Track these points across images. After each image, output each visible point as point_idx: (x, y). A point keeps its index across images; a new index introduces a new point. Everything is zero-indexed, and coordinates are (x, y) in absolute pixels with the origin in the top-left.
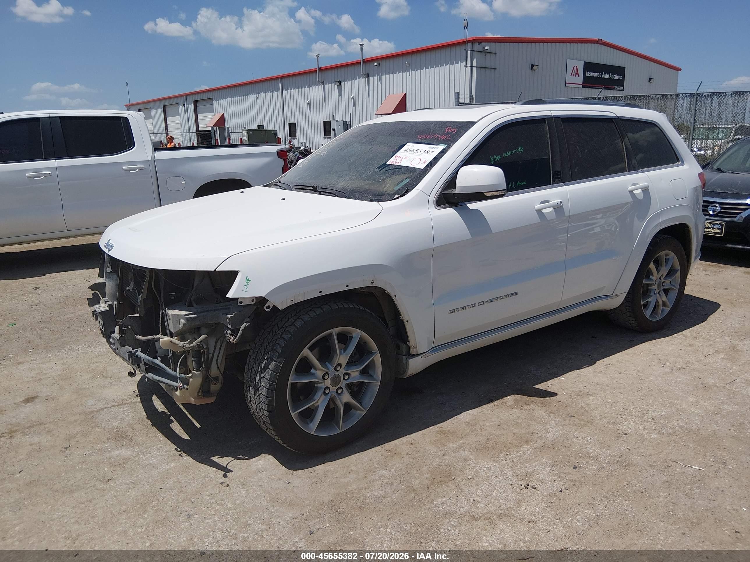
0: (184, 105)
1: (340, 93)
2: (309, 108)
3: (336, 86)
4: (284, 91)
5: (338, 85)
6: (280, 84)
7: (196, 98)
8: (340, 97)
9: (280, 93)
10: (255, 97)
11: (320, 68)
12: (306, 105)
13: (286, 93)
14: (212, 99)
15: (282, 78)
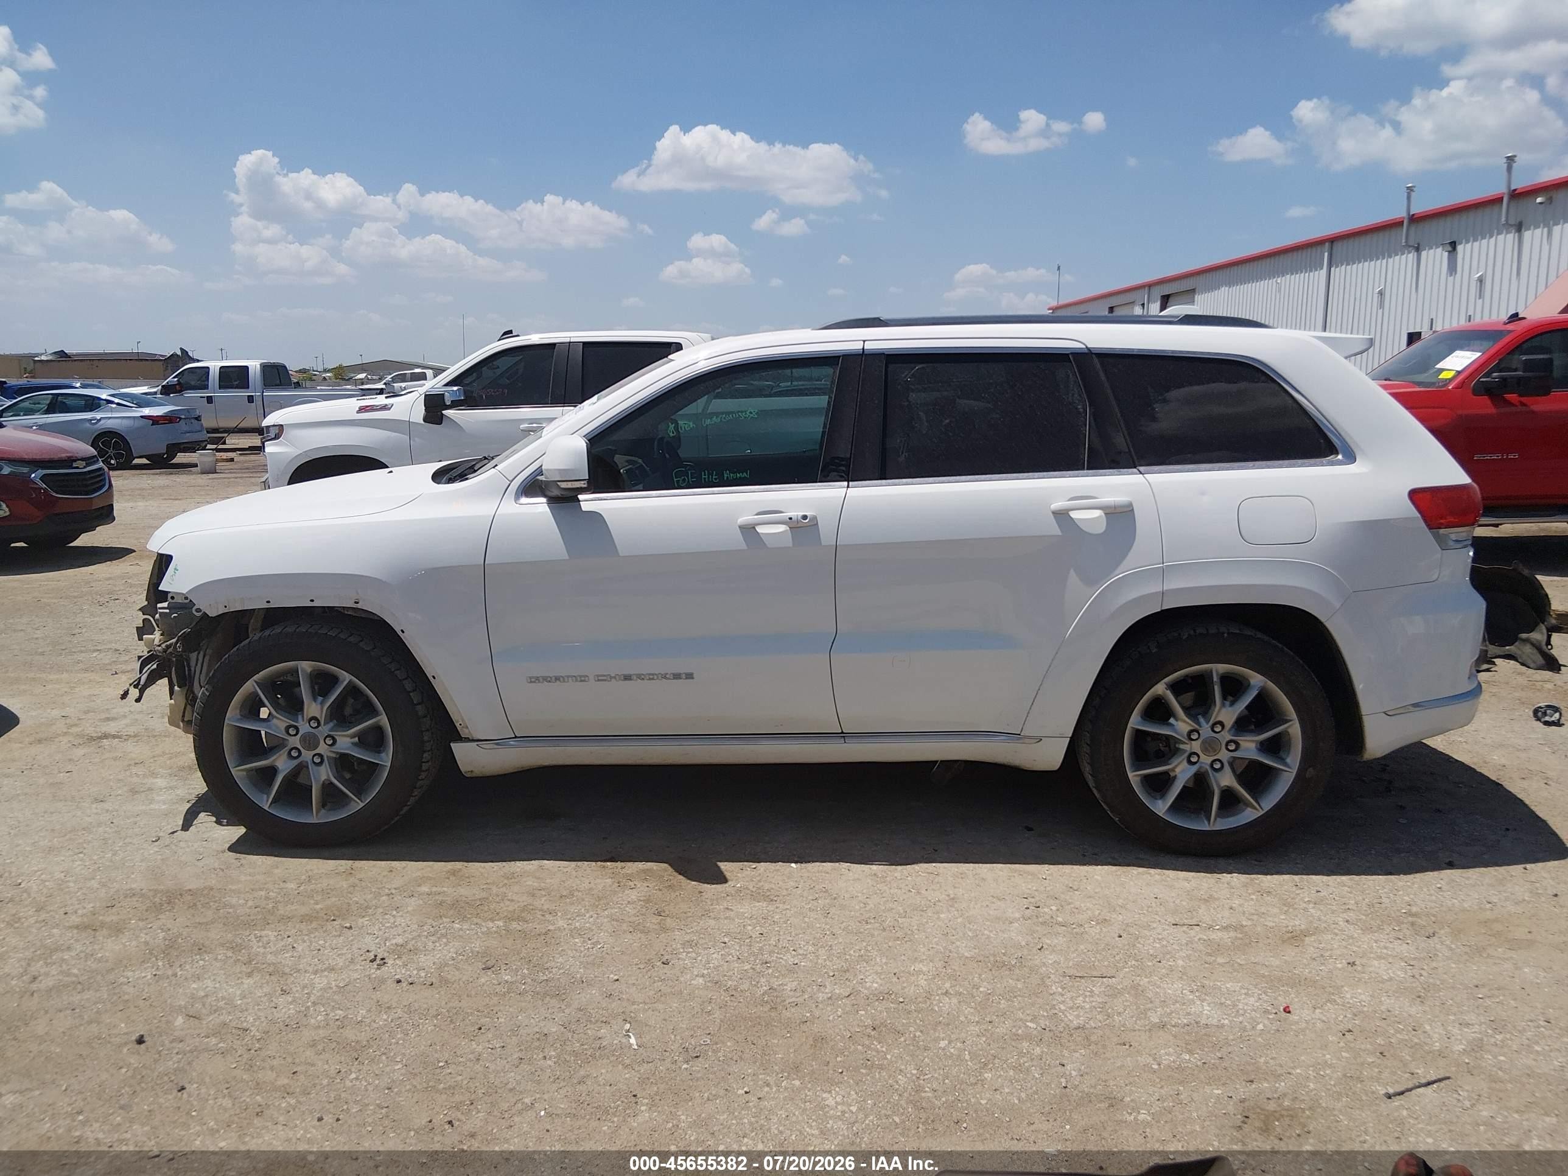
0: (1143, 305)
1: (1452, 268)
2: (1381, 305)
3: (1446, 254)
4: (1333, 269)
5: (1449, 252)
6: (1326, 254)
7: (1167, 290)
8: (1451, 279)
9: (1324, 272)
10: (1275, 284)
11: (1413, 215)
12: (1376, 296)
13: (1337, 272)
14: (1193, 291)
15: (1332, 240)
